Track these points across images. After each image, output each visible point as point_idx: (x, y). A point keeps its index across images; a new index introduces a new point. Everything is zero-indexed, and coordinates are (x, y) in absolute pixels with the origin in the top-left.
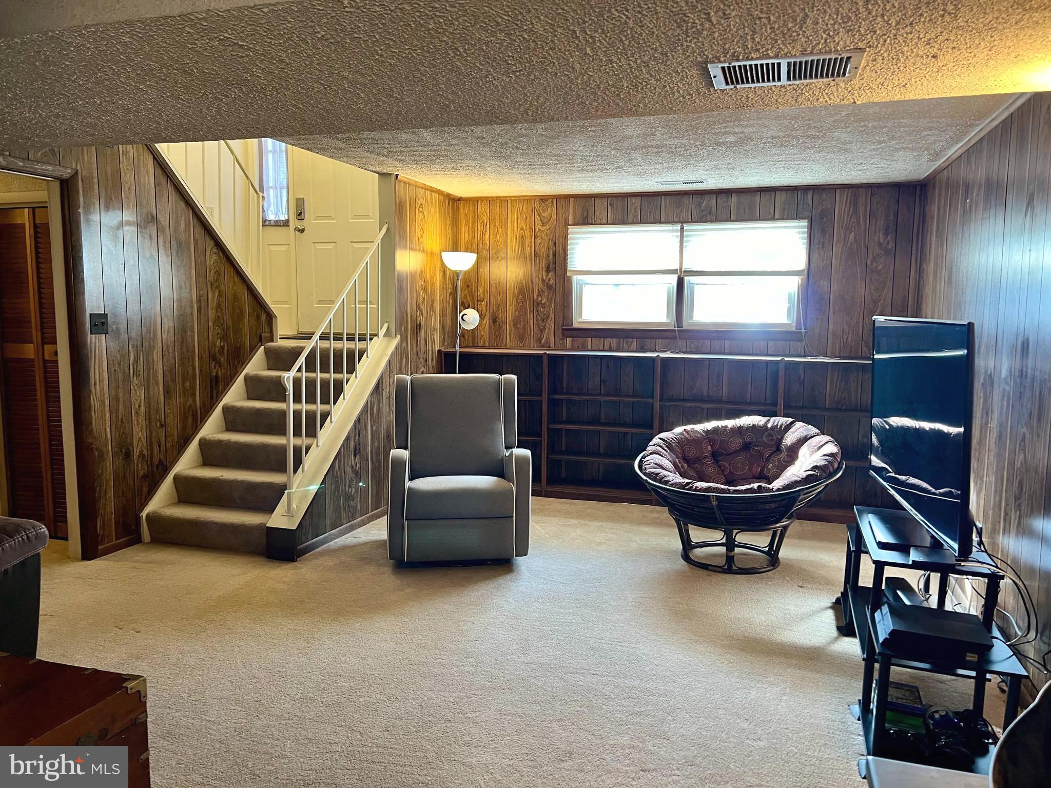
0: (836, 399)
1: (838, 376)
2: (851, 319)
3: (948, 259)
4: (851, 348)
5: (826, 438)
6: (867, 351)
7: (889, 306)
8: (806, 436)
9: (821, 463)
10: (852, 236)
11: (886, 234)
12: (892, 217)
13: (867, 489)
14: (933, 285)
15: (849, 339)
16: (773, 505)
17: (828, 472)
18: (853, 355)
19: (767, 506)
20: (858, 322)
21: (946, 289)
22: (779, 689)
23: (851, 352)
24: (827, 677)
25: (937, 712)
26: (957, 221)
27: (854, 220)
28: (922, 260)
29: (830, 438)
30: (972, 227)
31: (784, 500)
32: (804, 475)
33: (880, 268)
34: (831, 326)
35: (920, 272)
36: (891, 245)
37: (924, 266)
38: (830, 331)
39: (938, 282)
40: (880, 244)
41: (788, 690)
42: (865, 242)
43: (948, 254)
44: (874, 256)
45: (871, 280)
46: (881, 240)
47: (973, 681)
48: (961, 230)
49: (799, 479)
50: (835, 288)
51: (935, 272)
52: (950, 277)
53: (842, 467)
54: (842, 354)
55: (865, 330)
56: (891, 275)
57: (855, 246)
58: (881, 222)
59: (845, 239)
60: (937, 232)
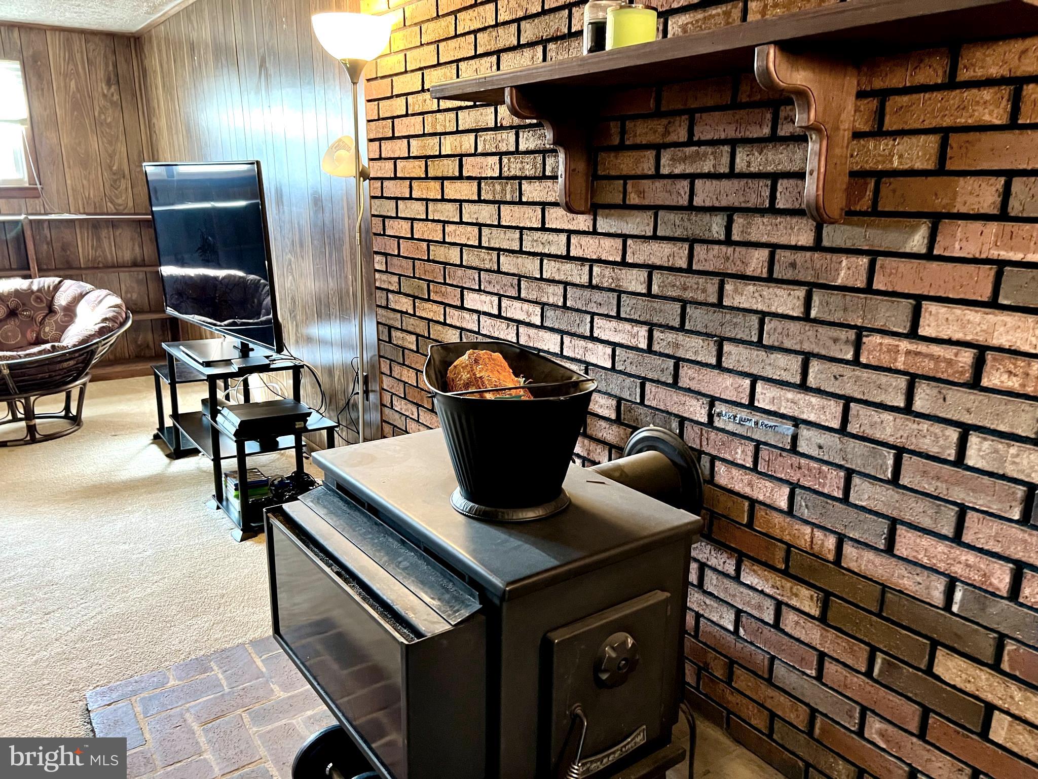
0: (90, 257)
1: (88, 233)
2: (89, 173)
3: (182, 114)
4: (95, 204)
5: (104, 292)
6: (112, 207)
7: (126, 160)
8: (81, 294)
9: (110, 315)
10: (73, 84)
11: (109, 83)
12: (111, 68)
13: (139, 343)
14: (169, 139)
15: (92, 196)
16: (72, 363)
17: (118, 322)
18: (98, 211)
19: (65, 365)
20: (97, 177)
21: (186, 143)
22: (140, 512)
23: (95, 208)
24: (177, 491)
25: (275, 480)
26: (186, 77)
27: (71, 67)
28: (150, 114)
29: (107, 291)
30: (205, 83)
31: (82, 355)
32: (97, 328)
33: (109, 120)
34: (69, 182)
35: (150, 127)
36: (116, 97)
37: (154, 120)
38: (69, 187)
39: (175, 137)
40: (104, 96)
41: (149, 510)
42: (88, 91)
43: (182, 110)
44: (100, 108)
45: (103, 133)
46: (105, 92)
47: (294, 450)
48: (193, 84)
49: (93, 333)
50: (65, 140)
51: (170, 128)
52: (188, 131)
53: (129, 317)
54: (86, 211)
55: (106, 184)
56: (121, 128)
57: (79, 96)
58: (101, 74)
59: (66, 87)
60: (164, 86)
